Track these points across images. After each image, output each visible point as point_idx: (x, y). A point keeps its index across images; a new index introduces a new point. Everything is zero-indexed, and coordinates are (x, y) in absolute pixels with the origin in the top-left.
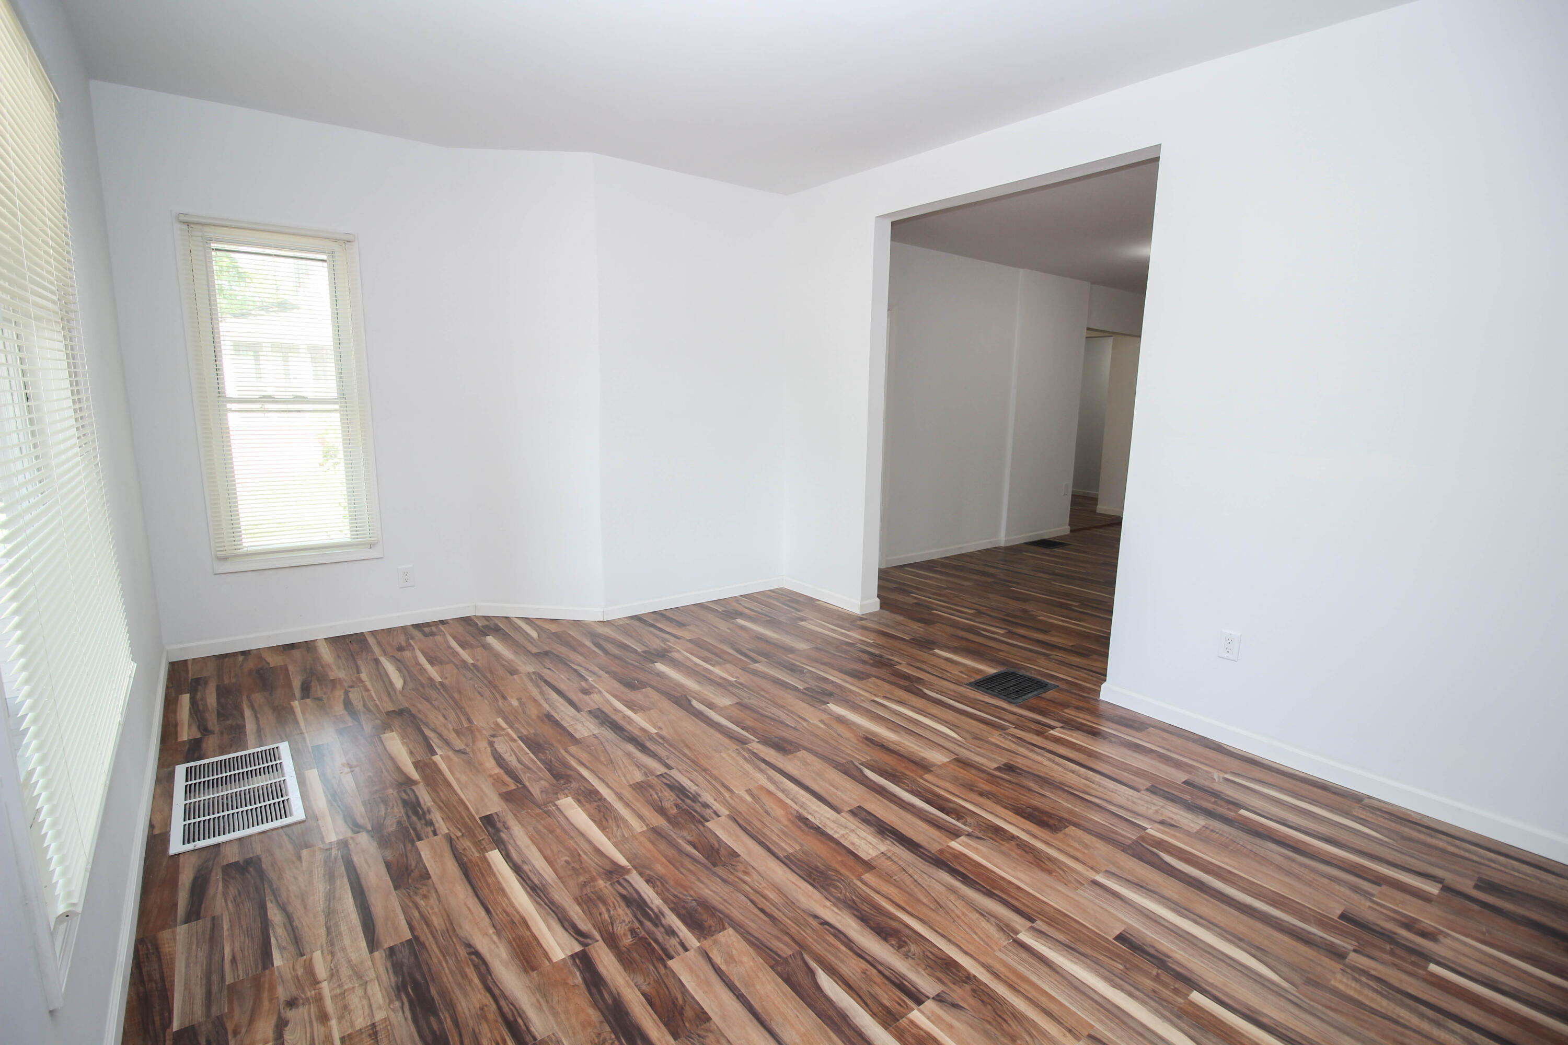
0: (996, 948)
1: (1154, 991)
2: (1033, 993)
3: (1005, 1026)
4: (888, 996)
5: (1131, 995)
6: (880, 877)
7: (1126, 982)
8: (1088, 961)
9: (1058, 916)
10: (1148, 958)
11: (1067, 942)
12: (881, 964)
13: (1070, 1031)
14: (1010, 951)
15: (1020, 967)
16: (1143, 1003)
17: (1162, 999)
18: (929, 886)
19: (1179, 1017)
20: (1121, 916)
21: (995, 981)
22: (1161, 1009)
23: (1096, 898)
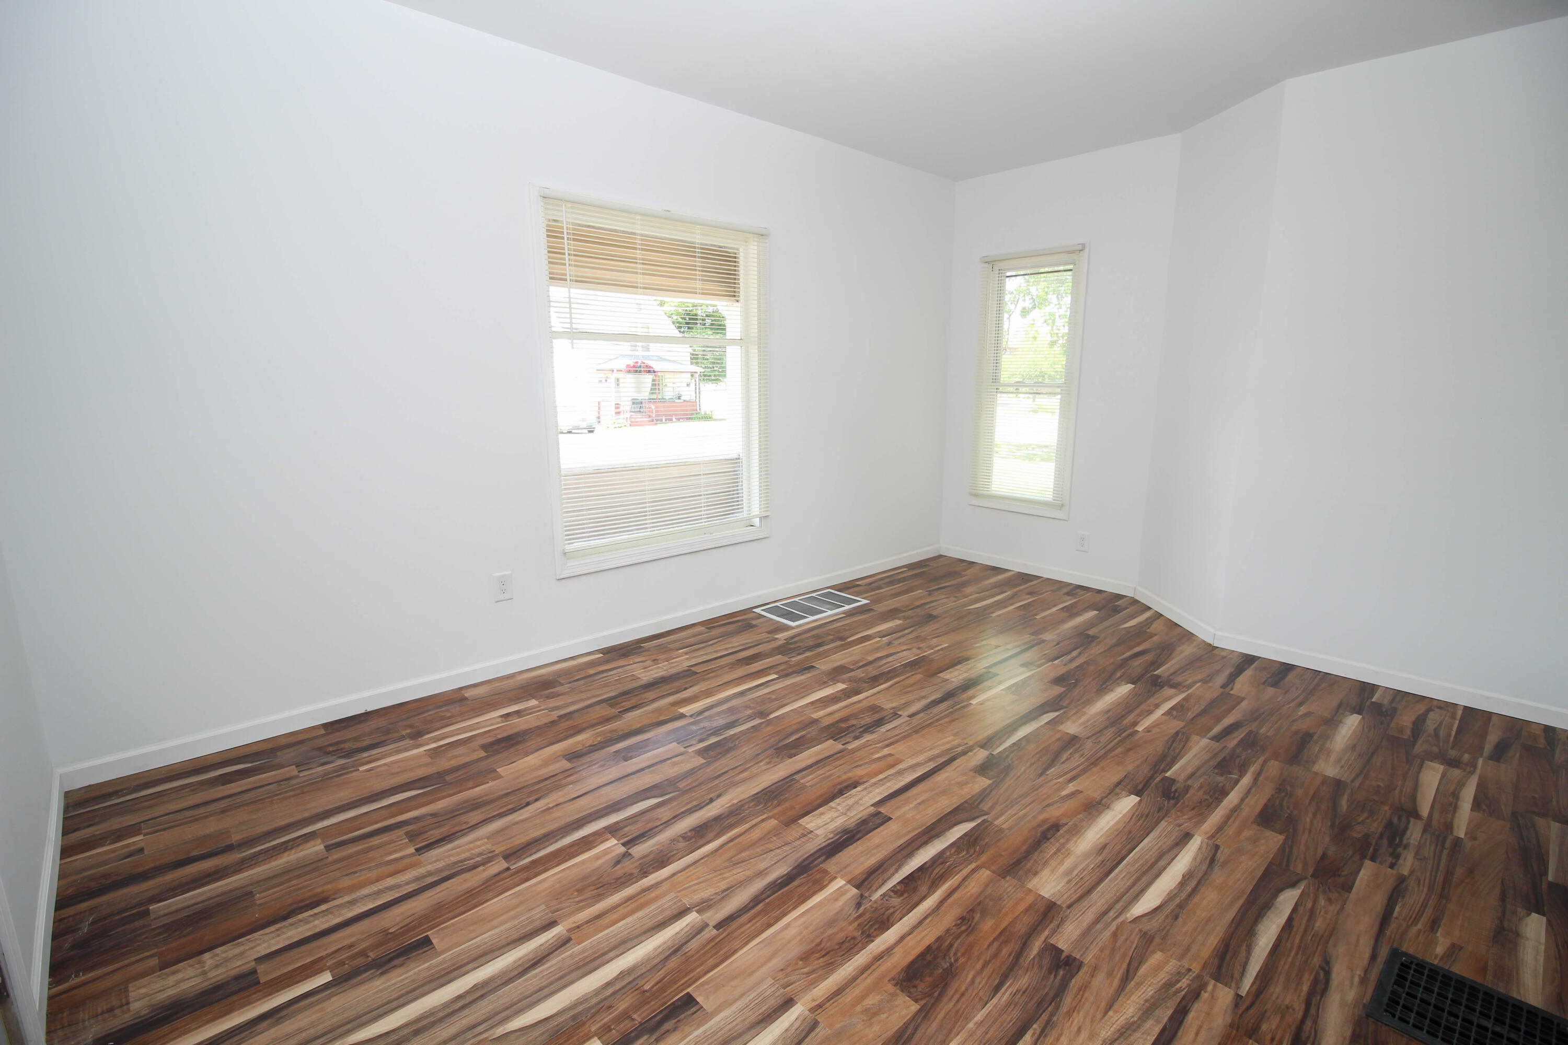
0: (679, 894)
1: (610, 1007)
2: (622, 911)
3: (593, 888)
4: (633, 830)
5: (608, 984)
6: (775, 829)
7: (625, 986)
8: (658, 960)
9: (725, 950)
10: (658, 1018)
11: (686, 949)
12: (665, 827)
13: (578, 927)
14: (675, 903)
15: (654, 907)
16: (597, 992)
17: (598, 1011)
18: (765, 859)
19: (574, 1018)
20: (727, 1012)
21: (639, 889)
22: (586, 1005)
23: (759, 995)
